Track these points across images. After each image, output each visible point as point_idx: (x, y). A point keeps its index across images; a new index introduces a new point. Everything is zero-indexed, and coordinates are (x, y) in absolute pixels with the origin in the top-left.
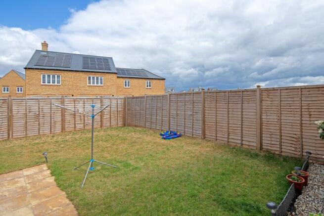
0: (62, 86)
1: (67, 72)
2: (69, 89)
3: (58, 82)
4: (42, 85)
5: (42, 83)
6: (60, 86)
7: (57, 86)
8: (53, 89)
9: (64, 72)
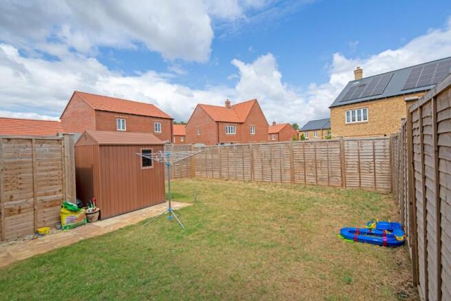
0: (370, 124)
1: (375, 102)
2: (380, 126)
3: (365, 119)
4: (347, 125)
5: (346, 123)
6: (367, 123)
7: (364, 123)
8: (358, 129)
9: (371, 102)
